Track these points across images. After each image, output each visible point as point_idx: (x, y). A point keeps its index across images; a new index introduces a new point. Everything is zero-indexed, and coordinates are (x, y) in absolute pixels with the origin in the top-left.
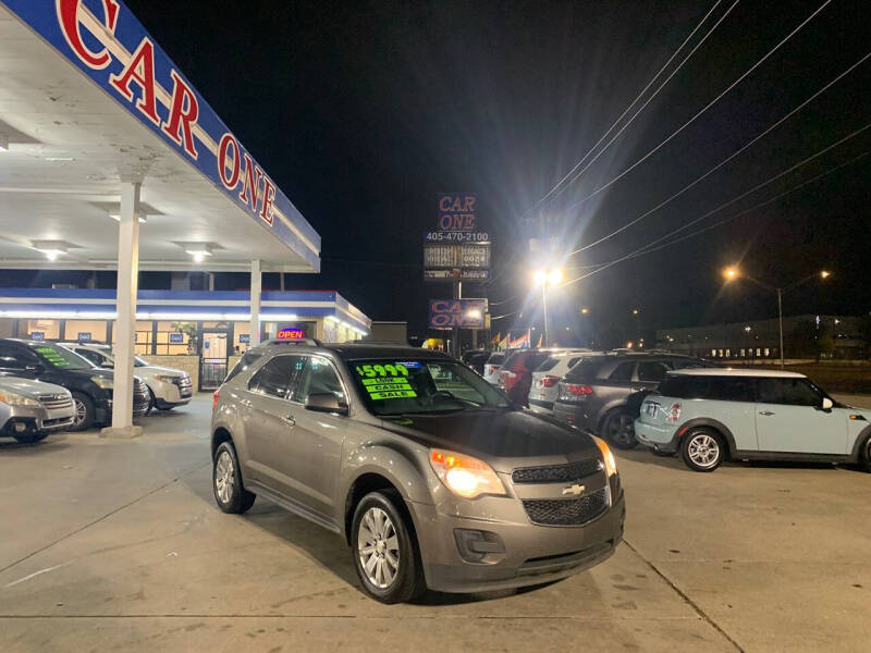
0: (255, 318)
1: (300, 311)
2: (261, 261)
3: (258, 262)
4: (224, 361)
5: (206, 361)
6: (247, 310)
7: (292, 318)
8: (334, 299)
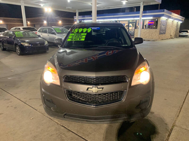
0: (141, 19)
1: (154, 16)
2: (143, 2)
3: (142, 2)
4: (134, 30)
5: (130, 30)
6: (138, 17)
7: (152, 18)
8: (164, 11)
